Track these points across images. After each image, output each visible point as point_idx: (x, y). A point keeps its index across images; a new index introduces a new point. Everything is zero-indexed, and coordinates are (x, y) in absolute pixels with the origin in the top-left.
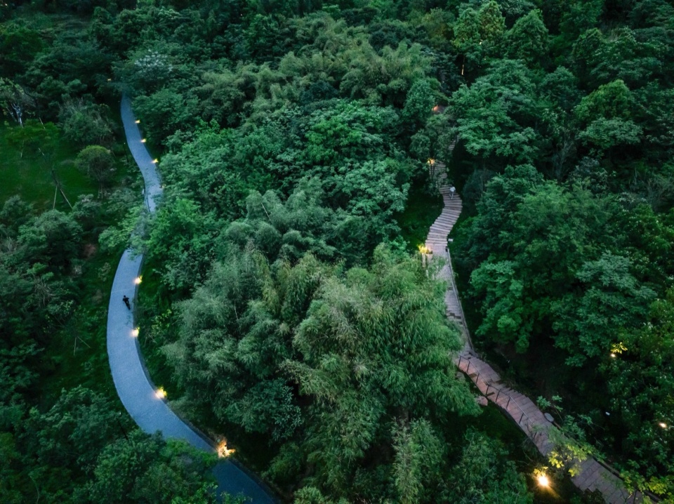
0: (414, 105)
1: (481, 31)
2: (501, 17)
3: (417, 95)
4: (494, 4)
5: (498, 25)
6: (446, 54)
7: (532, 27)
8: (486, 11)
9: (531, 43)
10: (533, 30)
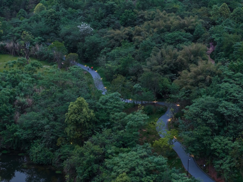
0: (197, 31)
1: (221, 14)
2: (228, 9)
3: (198, 28)
4: (225, 4)
5: (227, 11)
6: (208, 21)
7: (239, 11)
8: (222, 7)
9: (239, 17)
10: (239, 12)
